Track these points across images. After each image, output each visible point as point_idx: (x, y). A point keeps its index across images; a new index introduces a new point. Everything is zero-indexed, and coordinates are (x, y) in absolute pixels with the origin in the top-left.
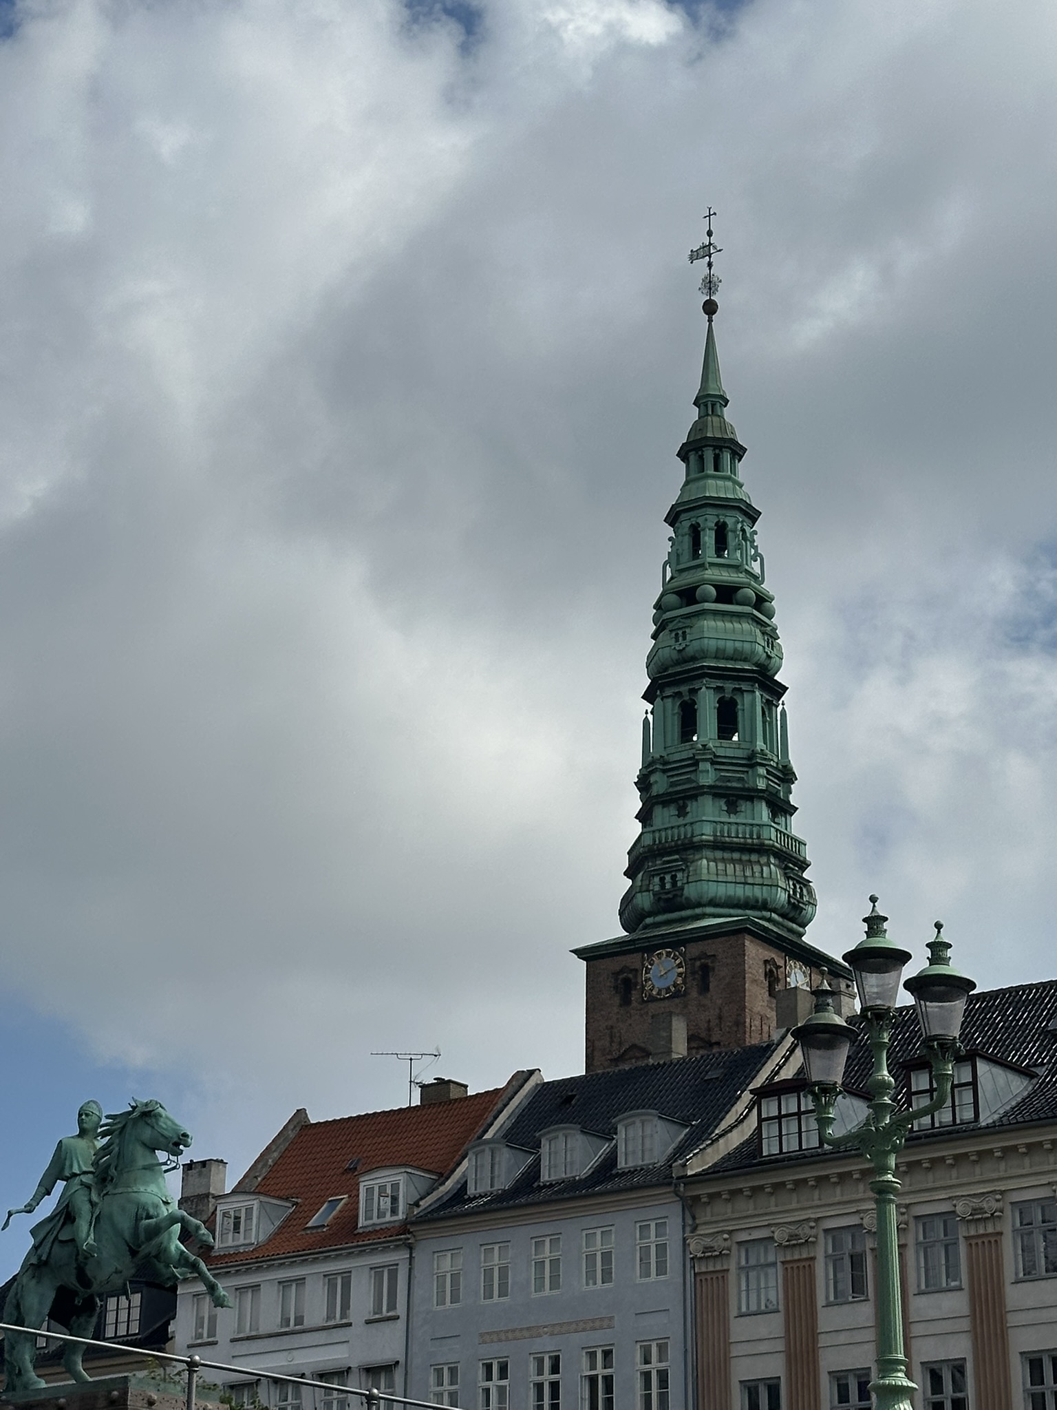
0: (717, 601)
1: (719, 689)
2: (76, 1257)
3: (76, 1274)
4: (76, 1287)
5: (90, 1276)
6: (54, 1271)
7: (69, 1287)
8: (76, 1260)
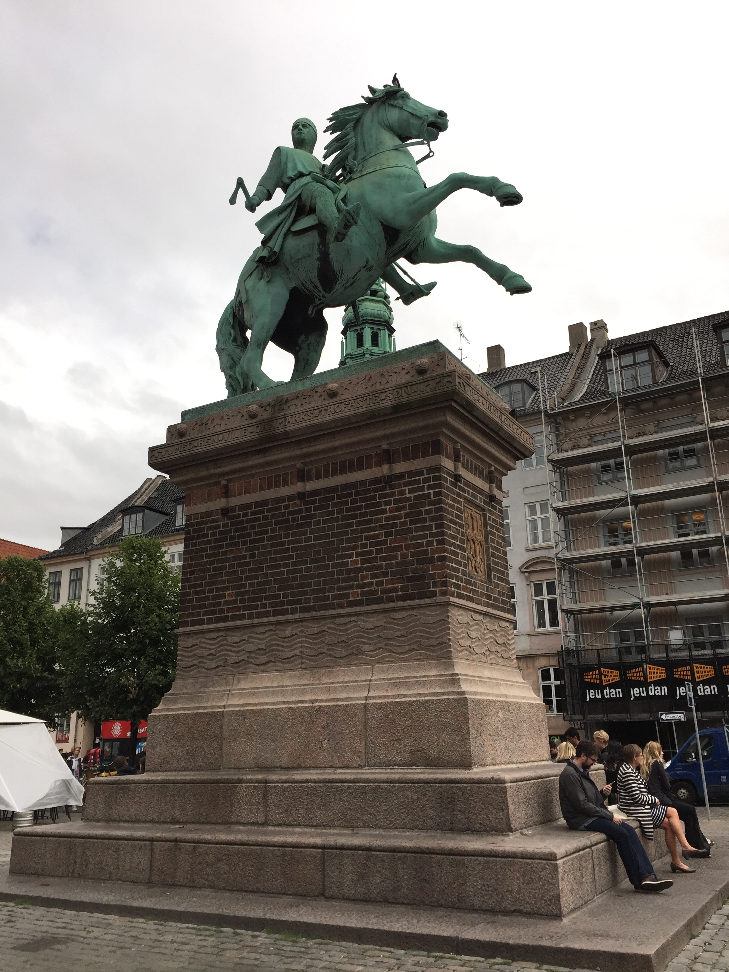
0: (371, 295)
1: (372, 328)
2: (319, 246)
3: (318, 268)
4: (316, 287)
5: (336, 270)
6: (287, 269)
7: (304, 290)
8: (319, 249)
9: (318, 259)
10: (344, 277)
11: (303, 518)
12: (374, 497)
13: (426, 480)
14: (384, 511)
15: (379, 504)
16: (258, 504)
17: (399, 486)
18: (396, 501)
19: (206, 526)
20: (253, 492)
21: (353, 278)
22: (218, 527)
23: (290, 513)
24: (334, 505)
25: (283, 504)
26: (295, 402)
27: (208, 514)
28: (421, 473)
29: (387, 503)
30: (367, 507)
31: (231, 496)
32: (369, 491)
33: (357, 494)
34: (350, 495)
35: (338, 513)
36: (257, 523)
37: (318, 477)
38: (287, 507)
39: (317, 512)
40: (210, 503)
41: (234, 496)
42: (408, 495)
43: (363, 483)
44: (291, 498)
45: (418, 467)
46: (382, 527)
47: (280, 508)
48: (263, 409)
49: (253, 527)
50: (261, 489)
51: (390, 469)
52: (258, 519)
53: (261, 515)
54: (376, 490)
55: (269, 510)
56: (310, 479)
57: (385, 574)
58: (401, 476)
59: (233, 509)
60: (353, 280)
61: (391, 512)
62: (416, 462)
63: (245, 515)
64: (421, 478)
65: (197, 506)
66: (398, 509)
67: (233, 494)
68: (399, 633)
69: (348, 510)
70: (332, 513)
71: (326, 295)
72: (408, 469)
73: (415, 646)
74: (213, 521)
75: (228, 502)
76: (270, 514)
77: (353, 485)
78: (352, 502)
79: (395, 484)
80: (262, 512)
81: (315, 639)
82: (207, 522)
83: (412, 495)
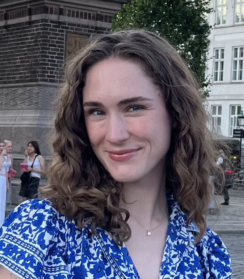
11: (6, 38)
13: (40, 26)
14: (28, 39)
15: (27, 35)
17: (33, 27)
18: (32, 34)
23: (3, 35)
24: (15, 33)
28: (39, 22)
29: (29, 35)
30: (24, 36)
32: (25, 28)
33: (22, 29)
34: (20, 29)
35: (16, 38)
37: (11, 18)
38: (2, 32)
39: (10, 36)
42: (35, 32)
43: (23, 23)
44: (3, 27)
45: (39, 19)
46: (28, 46)
51: (30, 18)
54: (27, 28)
57: (26, 69)
58: (34, 22)
61: (30, 39)
62: (38, 16)
64: (39, 24)
66: (32, 38)
68: (28, 97)
69: (19, 36)
70: (14, 37)
73: (31, 103)
78: (20, 32)
81: (6, 97)
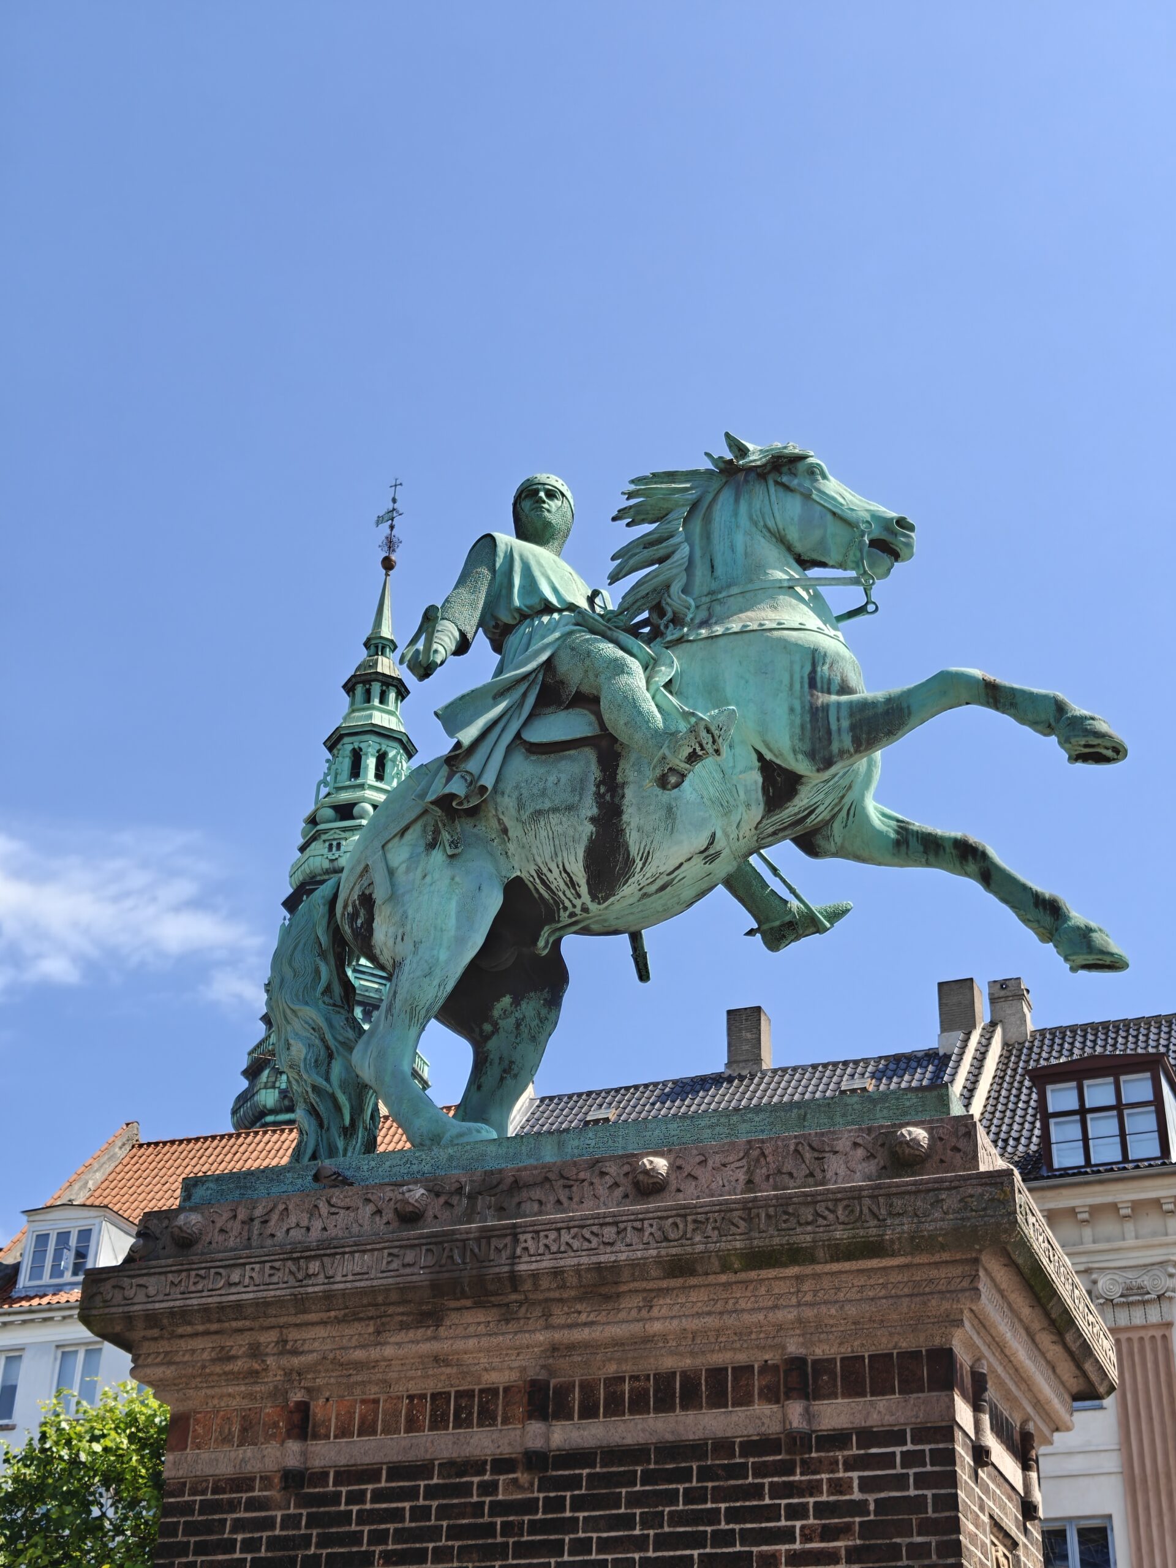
2: (598, 786)
3: (590, 840)
4: (572, 884)
5: (634, 850)
6: (505, 831)
7: (540, 887)
8: (598, 796)
9: (593, 820)
10: (650, 870)
11: (535, 1527)
12: (756, 1491)
13: (910, 1459)
14: (787, 1535)
15: (772, 1513)
16: (397, 1471)
17: (833, 1466)
18: (822, 1510)
19: (230, 1517)
20: (386, 1431)
21: (669, 874)
22: (269, 1524)
23: (499, 1508)
24: (635, 1500)
25: (476, 1479)
26: (537, 1193)
27: (242, 1483)
28: (896, 1437)
29: (796, 1512)
30: (733, 1515)
31: (316, 1437)
32: (739, 1471)
33: (706, 1474)
34: (684, 1475)
35: (645, 1525)
36: (391, 1527)
37: (589, 1411)
38: (489, 1488)
39: (581, 1515)
40: (249, 1451)
41: (327, 1437)
42: (857, 1495)
43: (723, 1446)
44: (503, 1465)
45: (889, 1419)
47: (465, 1490)
48: (442, 1200)
49: (379, 1537)
50: (412, 1425)
52: (396, 1515)
53: (407, 1505)
54: (761, 1470)
55: (432, 1492)
56: (563, 1413)
58: (838, 1439)
59: (321, 1477)
60: (666, 879)
61: (806, 1538)
63: (356, 1498)
64: (898, 1450)
65: (205, 1455)
66: (828, 1533)
67: (323, 1431)
69: (677, 1519)
70: (627, 1522)
71: (593, 907)
72: (859, 1422)
74: (252, 1505)
75: (304, 1454)
76: (435, 1504)
77: (696, 1449)
78: (692, 1496)
79: (820, 1460)
80: (410, 1494)
82: (232, 1506)
83: (871, 1498)
